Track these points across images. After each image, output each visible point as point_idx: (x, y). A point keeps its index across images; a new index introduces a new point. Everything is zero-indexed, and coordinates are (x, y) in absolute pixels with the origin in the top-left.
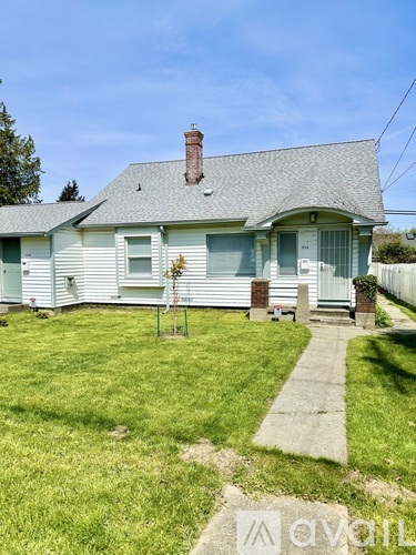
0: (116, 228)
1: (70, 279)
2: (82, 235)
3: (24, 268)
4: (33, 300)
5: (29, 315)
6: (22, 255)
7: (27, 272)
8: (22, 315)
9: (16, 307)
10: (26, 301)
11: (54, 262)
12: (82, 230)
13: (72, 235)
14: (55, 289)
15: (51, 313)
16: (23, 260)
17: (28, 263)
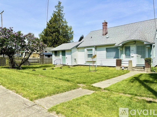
0: (85, 47)
1: (75, 59)
2: (78, 49)
3: (66, 57)
4: (68, 64)
5: (67, 67)
6: (66, 54)
7: (66, 58)
8: (65, 67)
9: (64, 65)
10: (66, 64)
11: (72, 55)
12: (78, 48)
13: (76, 49)
14: (72, 61)
15: (71, 66)
16: (66, 55)
17: (67, 56)
